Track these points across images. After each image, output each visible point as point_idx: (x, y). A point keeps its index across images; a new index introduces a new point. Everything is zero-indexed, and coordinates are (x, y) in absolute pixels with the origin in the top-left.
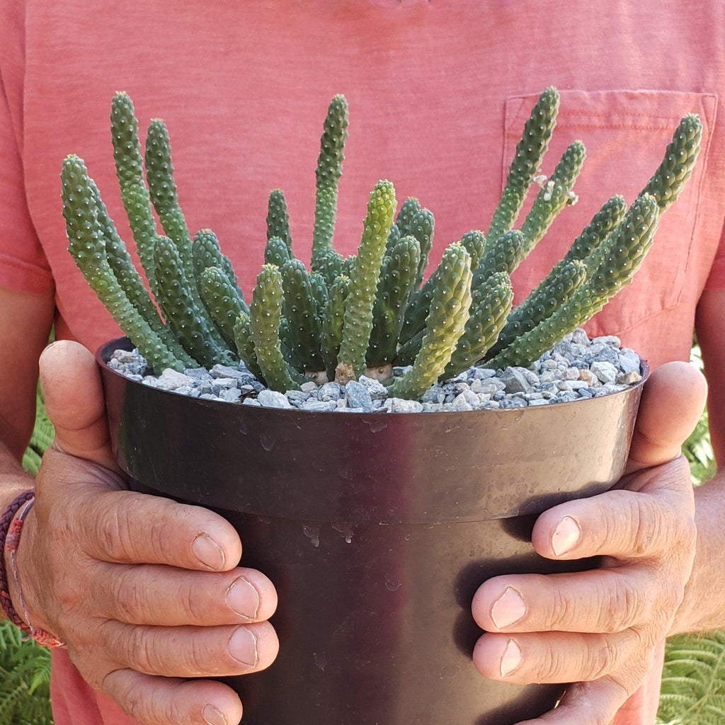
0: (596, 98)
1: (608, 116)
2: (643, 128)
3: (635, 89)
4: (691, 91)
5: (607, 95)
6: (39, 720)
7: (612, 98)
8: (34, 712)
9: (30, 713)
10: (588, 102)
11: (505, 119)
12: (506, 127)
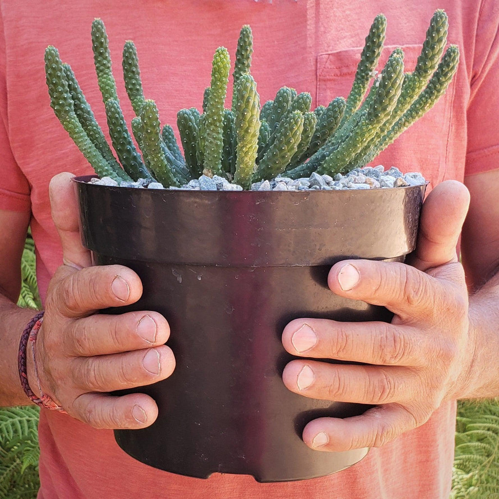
11: (316, 70)
12: (318, 74)
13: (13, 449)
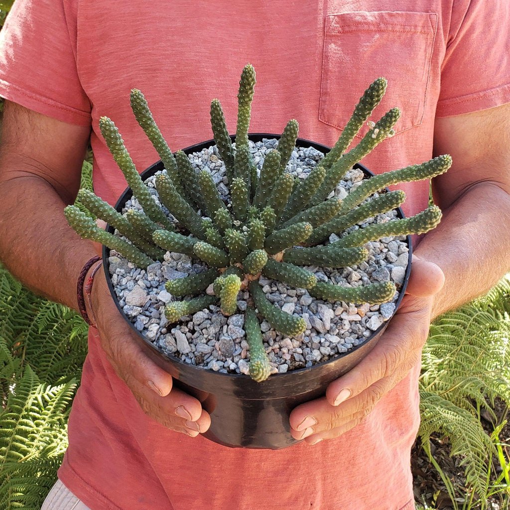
1: (379, 25)
2: (398, 31)
3: (394, 11)
4: (424, 12)
5: (379, 14)
11: (324, 27)
12: (325, 30)
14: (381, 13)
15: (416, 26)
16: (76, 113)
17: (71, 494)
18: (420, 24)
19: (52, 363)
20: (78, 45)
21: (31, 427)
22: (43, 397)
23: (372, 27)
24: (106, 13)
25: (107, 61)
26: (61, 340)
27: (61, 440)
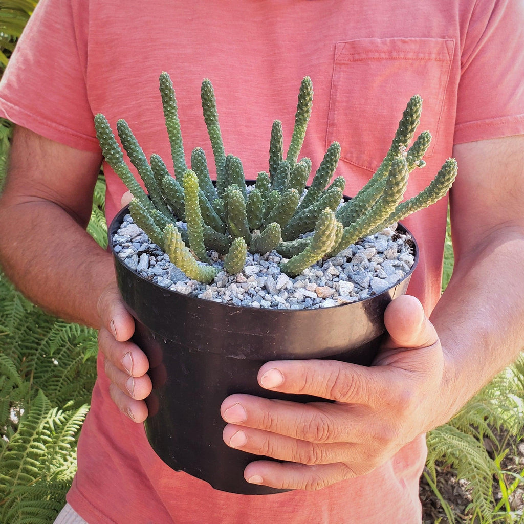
0: (384, 43)
1: (390, 52)
2: (410, 59)
3: (407, 38)
4: (440, 38)
5: (391, 41)
6: (91, 375)
7: (393, 42)
8: (88, 370)
9: (86, 371)
10: (380, 45)
11: (334, 54)
12: (335, 59)
13: (78, 346)
14: (394, 40)
15: (430, 53)
16: (86, 139)
17: (79, 518)
18: (435, 51)
19: (61, 387)
20: (88, 70)
21: (42, 450)
22: (54, 422)
23: (383, 55)
24: (117, 39)
25: (117, 87)
26: (69, 365)
27: (71, 463)
